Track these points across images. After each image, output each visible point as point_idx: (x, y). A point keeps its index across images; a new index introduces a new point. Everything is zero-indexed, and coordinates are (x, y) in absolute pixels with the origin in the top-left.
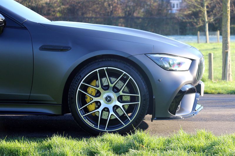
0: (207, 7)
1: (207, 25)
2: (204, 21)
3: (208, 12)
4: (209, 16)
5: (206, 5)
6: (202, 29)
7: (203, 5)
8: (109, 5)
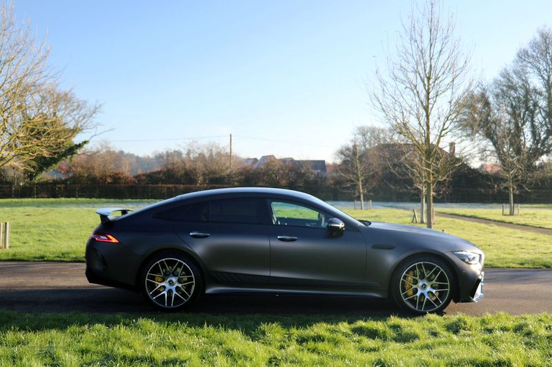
0: (362, 181)
1: (362, 195)
2: (359, 192)
3: (362, 185)
4: (363, 189)
5: (360, 179)
6: (358, 198)
7: (358, 180)
8: (276, 176)
